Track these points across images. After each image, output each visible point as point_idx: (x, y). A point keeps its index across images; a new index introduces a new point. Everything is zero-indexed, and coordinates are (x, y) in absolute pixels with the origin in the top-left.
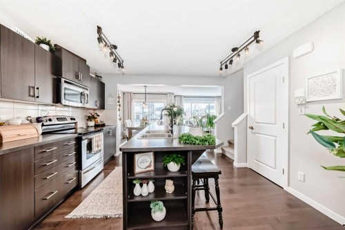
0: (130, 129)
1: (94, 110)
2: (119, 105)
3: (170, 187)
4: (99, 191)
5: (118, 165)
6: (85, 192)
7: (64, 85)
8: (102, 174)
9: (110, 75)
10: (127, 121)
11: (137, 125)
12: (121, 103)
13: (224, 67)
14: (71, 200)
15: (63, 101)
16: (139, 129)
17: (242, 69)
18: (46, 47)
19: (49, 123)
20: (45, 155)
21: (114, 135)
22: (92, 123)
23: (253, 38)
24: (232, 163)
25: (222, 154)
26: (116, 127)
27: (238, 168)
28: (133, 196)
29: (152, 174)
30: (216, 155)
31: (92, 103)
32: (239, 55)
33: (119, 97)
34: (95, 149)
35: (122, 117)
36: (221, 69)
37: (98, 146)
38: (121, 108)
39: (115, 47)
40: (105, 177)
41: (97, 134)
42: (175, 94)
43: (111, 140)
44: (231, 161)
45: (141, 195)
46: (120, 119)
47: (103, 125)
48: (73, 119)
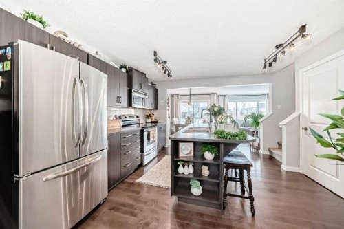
0: (177, 126)
1: (151, 110)
2: (169, 106)
3: (205, 171)
4: (155, 170)
5: (167, 154)
6: (145, 169)
7: (134, 94)
8: (156, 159)
9: (162, 82)
10: (174, 119)
11: (183, 122)
12: (170, 104)
13: (267, 65)
14: (138, 172)
15: (133, 104)
16: (183, 126)
17: (294, 63)
18: (124, 70)
19: (125, 119)
20: (125, 139)
21: (165, 131)
22: (149, 121)
23: (299, 33)
24: (280, 166)
25: (270, 156)
26: (166, 125)
27: (287, 172)
28: (178, 173)
29: (192, 159)
30: (262, 156)
31: (149, 105)
32: (283, 52)
33: (168, 100)
34: (152, 139)
35: (170, 116)
36: (265, 67)
37: (154, 137)
38: (170, 108)
39: (165, 62)
40: (158, 161)
41: (153, 129)
42: (219, 94)
43: (162, 135)
44: (279, 164)
45: (183, 174)
46: (169, 118)
47: (157, 122)
48: (137, 117)
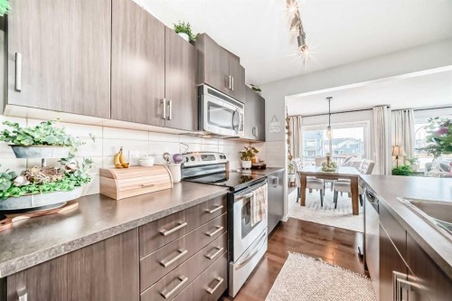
0: (304, 176)
1: (251, 143)
2: (289, 134)
7: (207, 98)
10: (296, 160)
15: (207, 126)
18: (185, 37)
19: (191, 163)
22: (248, 164)
26: (284, 173)
31: (248, 131)
33: (288, 120)
34: (255, 217)
37: (261, 213)
38: (292, 139)
41: (259, 188)
46: (290, 158)
47: (263, 168)
48: (223, 157)
